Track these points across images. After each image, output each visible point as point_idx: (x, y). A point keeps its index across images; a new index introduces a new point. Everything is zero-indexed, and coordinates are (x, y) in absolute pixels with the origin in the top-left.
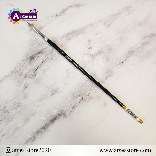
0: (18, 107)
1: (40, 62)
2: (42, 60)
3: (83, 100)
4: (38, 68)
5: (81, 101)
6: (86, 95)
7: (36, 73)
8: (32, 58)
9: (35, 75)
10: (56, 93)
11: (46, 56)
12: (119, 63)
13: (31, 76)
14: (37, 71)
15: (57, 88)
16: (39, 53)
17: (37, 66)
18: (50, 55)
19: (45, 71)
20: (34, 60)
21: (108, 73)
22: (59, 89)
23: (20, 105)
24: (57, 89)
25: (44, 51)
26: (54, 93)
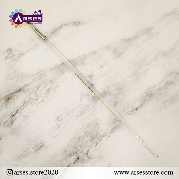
1: (20, 104)
2: (23, 101)
3: (79, 160)
4: (16, 112)
5: (76, 161)
6: (84, 153)
7: (13, 119)
8: (8, 98)
9: (13, 123)
10: (42, 149)
11: (28, 95)
12: (132, 110)
13: (7, 123)
14: (16, 117)
15: (42, 142)
16: (19, 91)
17: (15, 109)
18: (34, 94)
19: (26, 117)
20: (10, 100)
21: (115, 123)
22: (45, 144)
24: (43, 144)
25: (26, 89)
26: (38, 148)
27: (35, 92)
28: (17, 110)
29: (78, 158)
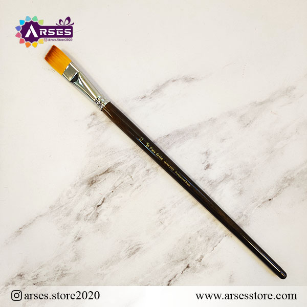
0: (63, 275)
1: (108, 190)
2: (112, 186)
3: (189, 269)
4: (103, 202)
5: (184, 270)
6: (196, 259)
7: (98, 211)
8: (92, 182)
9: (98, 216)
10: (137, 253)
11: (120, 178)
12: (262, 201)
13: (89, 217)
14: (102, 208)
15: (138, 243)
16: (107, 171)
17: (101, 197)
18: (128, 177)
19: (116, 208)
20: (94, 185)
22: (143, 246)
23: (67, 272)
24: (140, 246)
25: (117, 169)
26: (132, 252)
27: (129, 174)
28: (104, 199)
29: (188, 267)
